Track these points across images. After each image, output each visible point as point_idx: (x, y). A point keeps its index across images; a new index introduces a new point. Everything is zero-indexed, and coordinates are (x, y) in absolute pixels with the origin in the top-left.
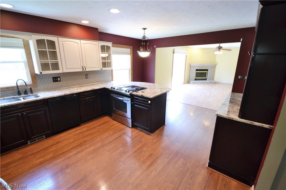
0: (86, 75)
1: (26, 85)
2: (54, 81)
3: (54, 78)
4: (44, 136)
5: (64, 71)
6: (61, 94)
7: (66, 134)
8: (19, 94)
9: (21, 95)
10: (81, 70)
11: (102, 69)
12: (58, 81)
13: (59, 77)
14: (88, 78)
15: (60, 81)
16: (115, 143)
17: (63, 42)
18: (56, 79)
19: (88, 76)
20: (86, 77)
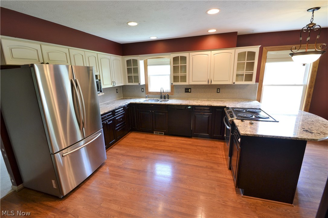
0: (218, 89)
1: (163, 92)
2: (186, 92)
3: (186, 89)
4: (163, 133)
5: (190, 84)
6: (178, 103)
7: (175, 138)
8: (161, 98)
9: (162, 99)
10: (206, 83)
11: (234, 83)
12: (188, 92)
13: (190, 89)
14: (219, 92)
15: (190, 92)
16: (190, 168)
17: (193, 56)
18: (187, 90)
19: (219, 91)
20: (217, 92)
